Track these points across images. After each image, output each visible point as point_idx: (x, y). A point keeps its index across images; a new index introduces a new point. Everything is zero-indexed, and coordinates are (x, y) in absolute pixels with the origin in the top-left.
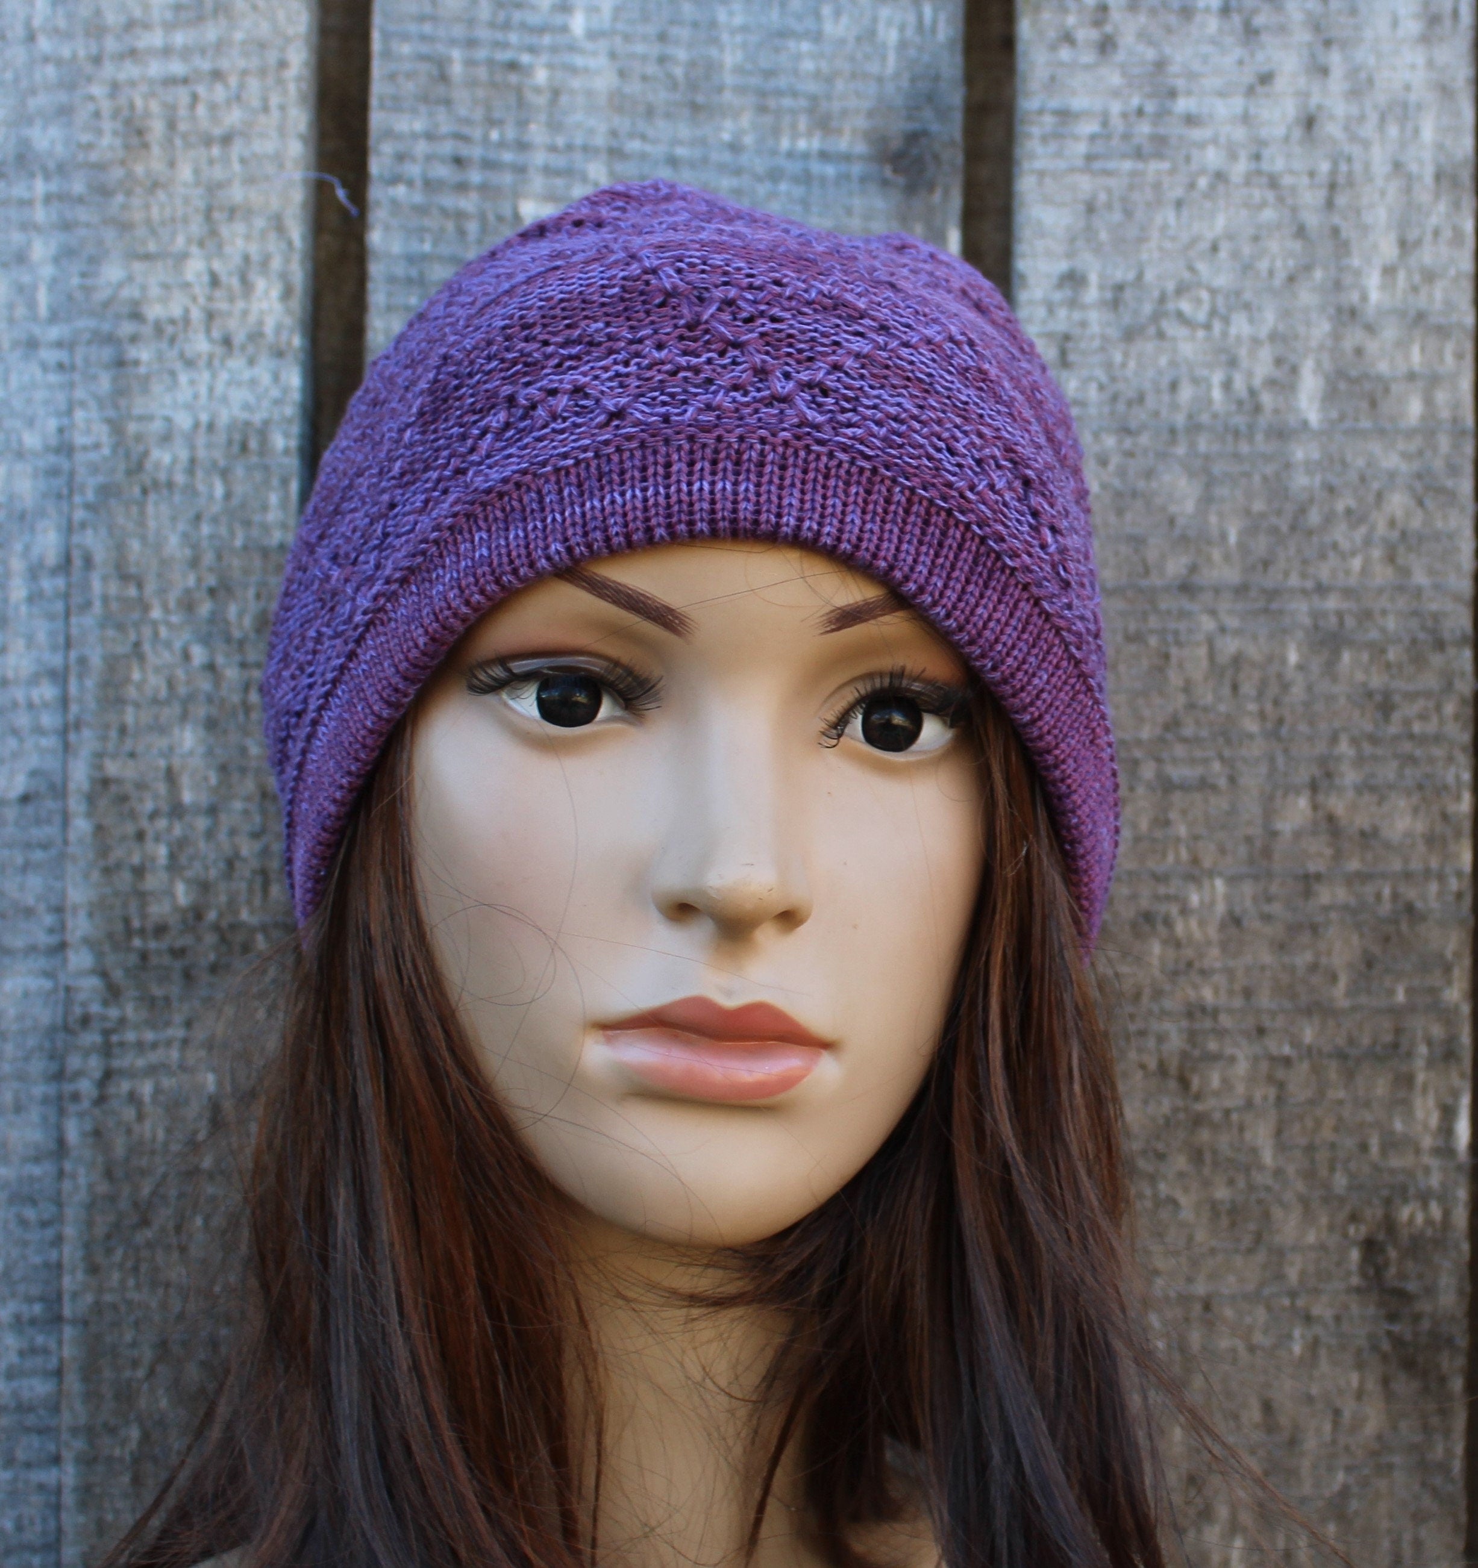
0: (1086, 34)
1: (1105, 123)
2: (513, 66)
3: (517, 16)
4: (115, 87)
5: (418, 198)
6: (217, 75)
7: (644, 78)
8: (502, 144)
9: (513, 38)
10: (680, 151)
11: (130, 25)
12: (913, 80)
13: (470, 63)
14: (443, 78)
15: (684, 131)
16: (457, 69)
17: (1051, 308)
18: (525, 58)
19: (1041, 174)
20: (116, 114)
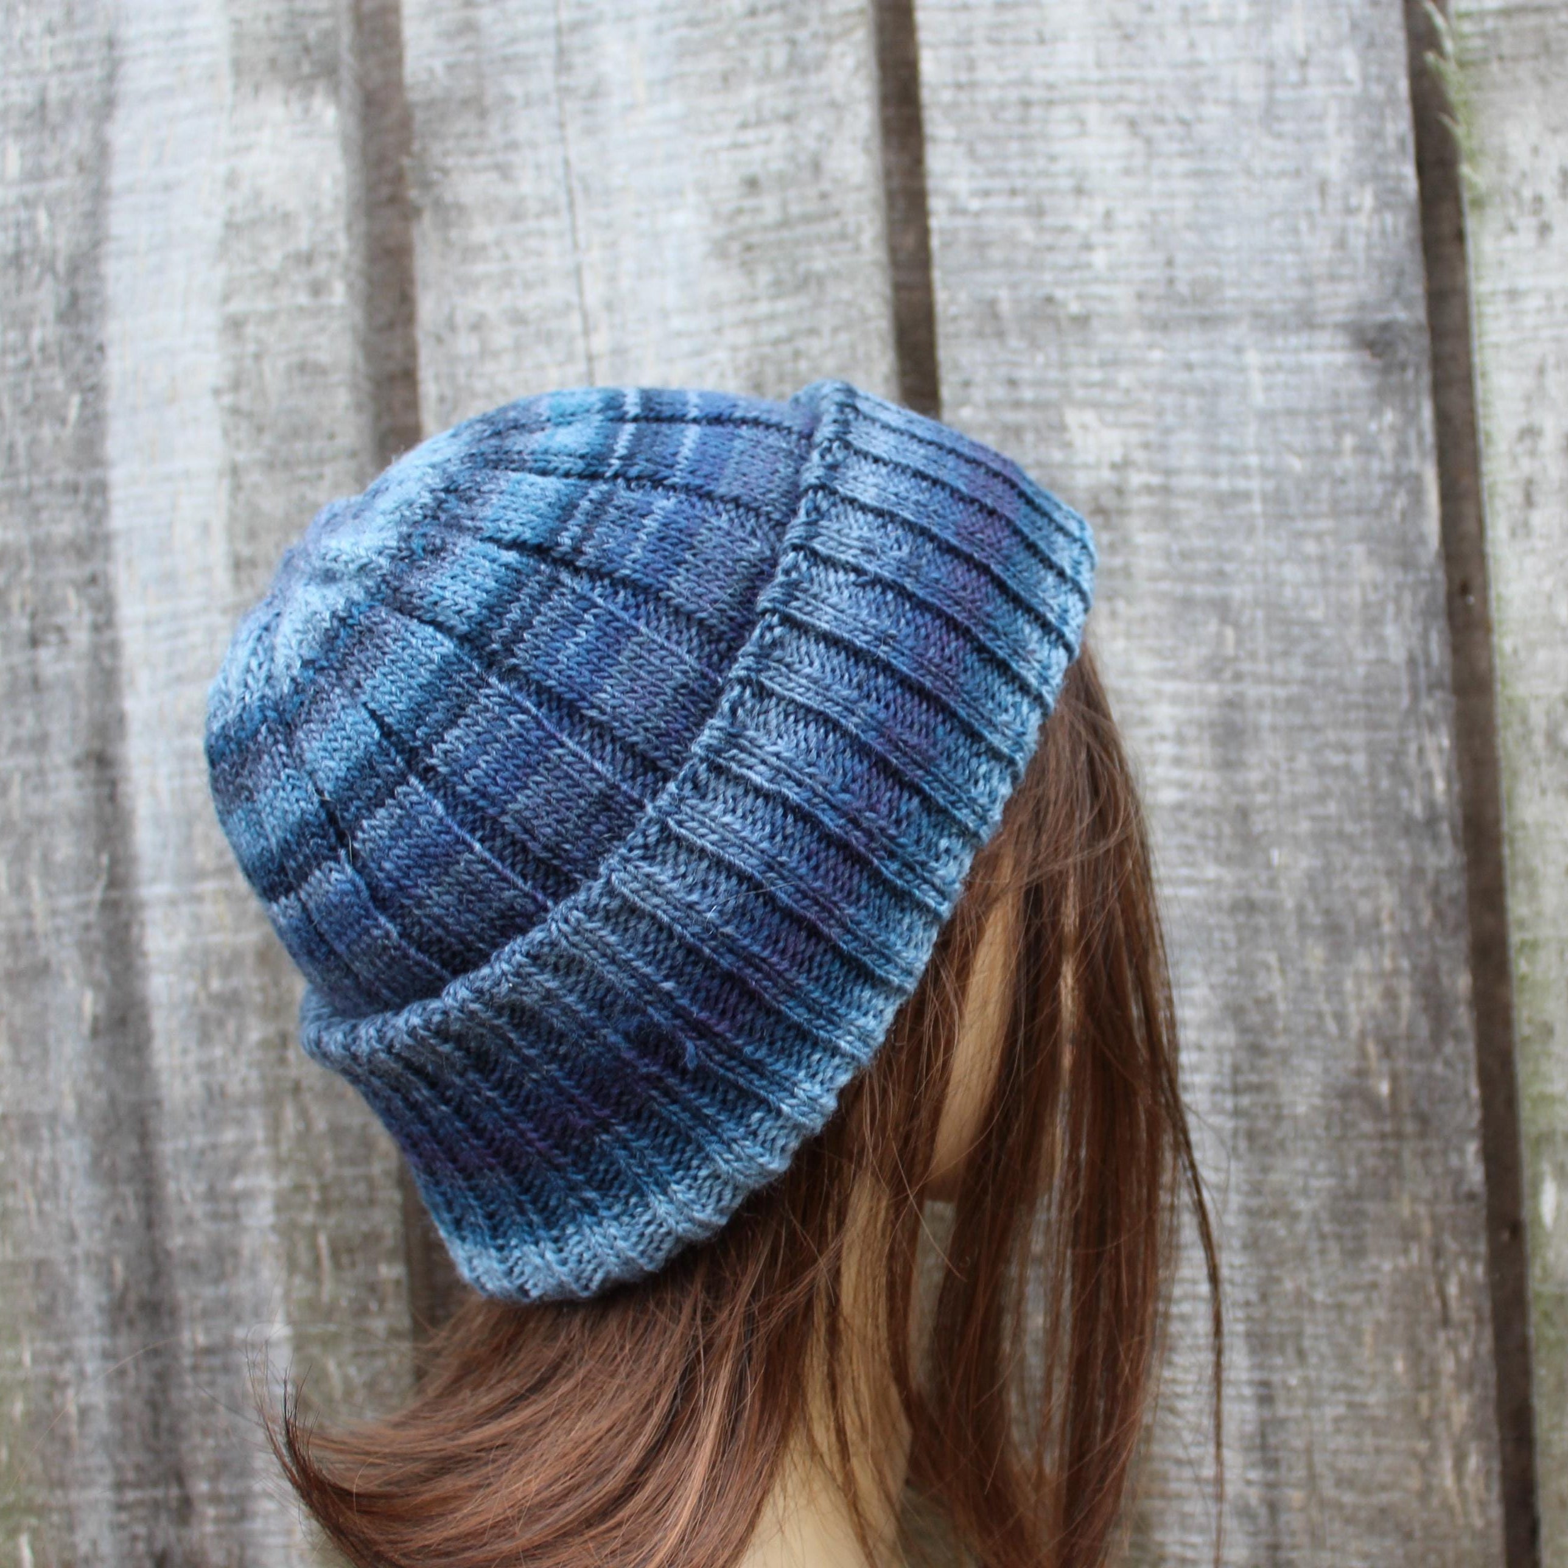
0: (1527, 224)
1: (1549, 296)
2: (1049, 300)
3: (1050, 258)
4: (735, 349)
5: (983, 416)
6: (813, 332)
7: (1158, 299)
8: (1047, 365)
9: (1048, 277)
10: (1195, 356)
11: (741, 301)
12: (1382, 276)
13: (1017, 302)
14: (996, 316)
15: (1196, 337)
16: (1005, 307)
17: (1515, 459)
18: (1059, 293)
19: (1497, 346)
20: (737, 370)
